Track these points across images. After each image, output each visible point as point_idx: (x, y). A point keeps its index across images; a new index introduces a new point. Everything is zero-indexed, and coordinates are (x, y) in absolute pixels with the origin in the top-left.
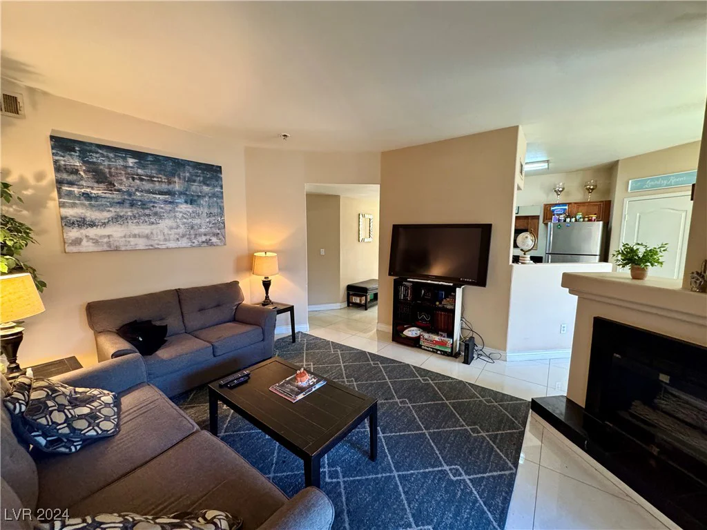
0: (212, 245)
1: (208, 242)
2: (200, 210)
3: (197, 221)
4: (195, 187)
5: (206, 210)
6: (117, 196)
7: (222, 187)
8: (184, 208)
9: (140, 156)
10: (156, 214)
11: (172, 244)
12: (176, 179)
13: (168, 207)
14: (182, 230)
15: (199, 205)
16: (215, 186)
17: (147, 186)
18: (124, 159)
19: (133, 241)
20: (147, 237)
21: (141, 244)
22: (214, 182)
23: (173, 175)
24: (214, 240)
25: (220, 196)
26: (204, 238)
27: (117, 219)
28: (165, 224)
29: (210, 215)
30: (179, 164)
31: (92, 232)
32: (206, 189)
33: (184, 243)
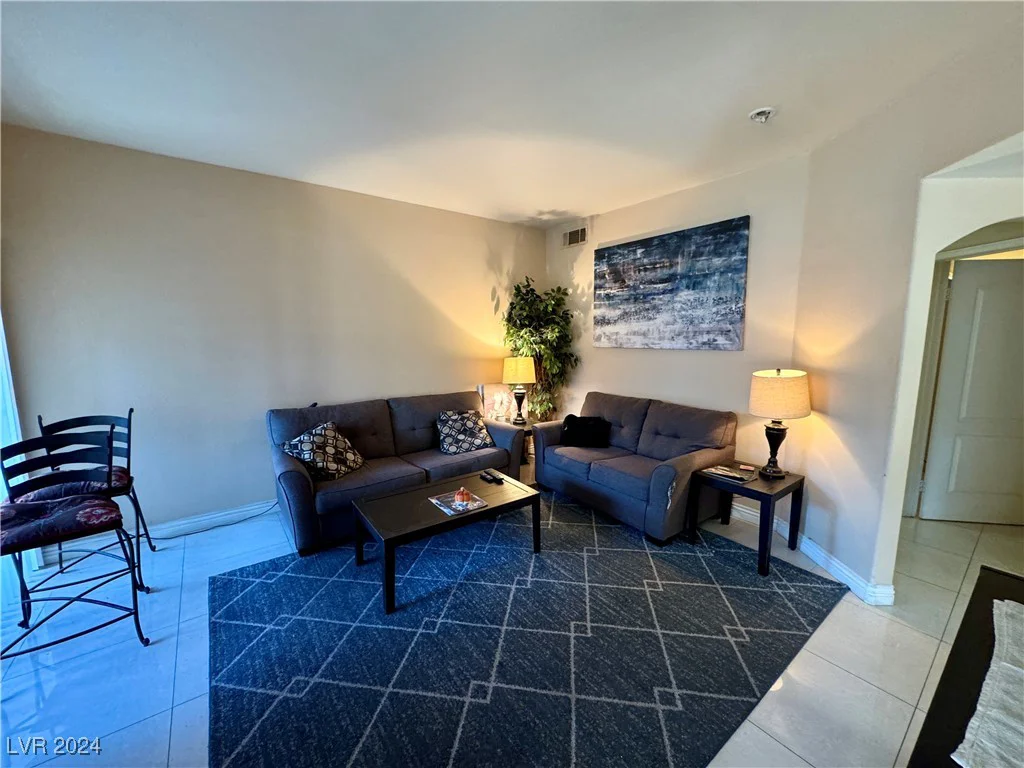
0: (717, 348)
1: (711, 345)
2: (702, 296)
3: (700, 312)
4: (701, 263)
5: (713, 295)
6: (625, 293)
7: (745, 251)
8: (685, 295)
9: (645, 243)
10: (654, 307)
11: (666, 344)
12: (679, 260)
13: (667, 297)
14: (678, 327)
15: (704, 289)
16: (731, 254)
17: (650, 275)
18: (635, 251)
19: (634, 338)
20: (644, 335)
21: (638, 341)
22: (731, 247)
23: (676, 255)
24: (721, 340)
25: (742, 268)
26: (705, 338)
27: (625, 316)
28: (662, 318)
29: (719, 301)
30: (683, 236)
31: (608, 329)
32: (717, 261)
33: (680, 343)
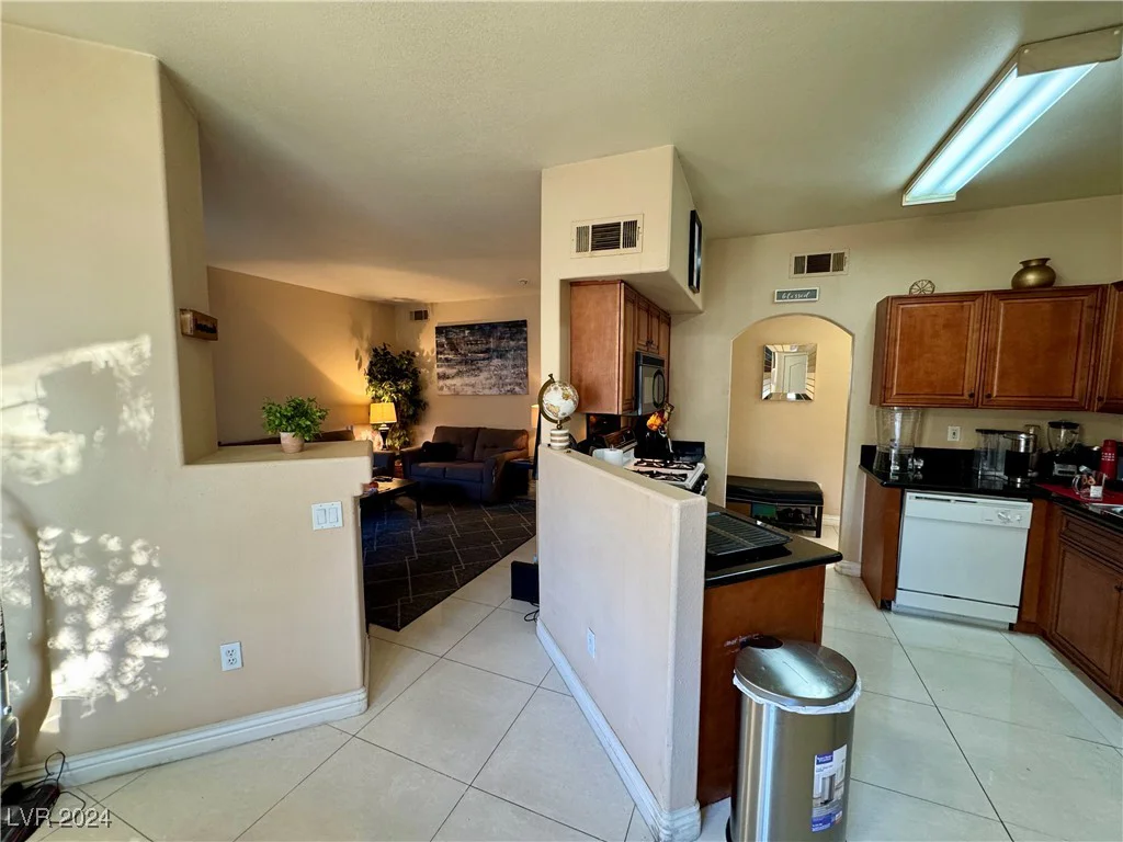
0: (515, 393)
1: (512, 392)
2: (506, 363)
3: (505, 372)
4: (504, 343)
5: (511, 363)
6: (459, 358)
7: (526, 339)
8: (496, 362)
9: (470, 327)
10: (478, 369)
11: (487, 392)
12: (491, 340)
13: (486, 362)
14: (493, 381)
15: (507, 359)
16: (519, 340)
17: (475, 348)
18: (464, 332)
19: (466, 388)
20: (473, 386)
21: (469, 391)
22: (518, 336)
23: (489, 336)
24: (517, 389)
25: (524, 348)
26: (509, 388)
27: (459, 373)
28: (483, 375)
29: (514, 366)
30: (493, 326)
31: (448, 382)
32: (512, 343)
33: (495, 391)
